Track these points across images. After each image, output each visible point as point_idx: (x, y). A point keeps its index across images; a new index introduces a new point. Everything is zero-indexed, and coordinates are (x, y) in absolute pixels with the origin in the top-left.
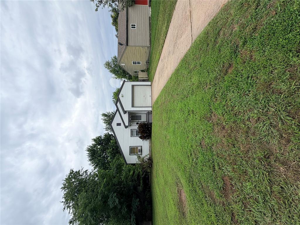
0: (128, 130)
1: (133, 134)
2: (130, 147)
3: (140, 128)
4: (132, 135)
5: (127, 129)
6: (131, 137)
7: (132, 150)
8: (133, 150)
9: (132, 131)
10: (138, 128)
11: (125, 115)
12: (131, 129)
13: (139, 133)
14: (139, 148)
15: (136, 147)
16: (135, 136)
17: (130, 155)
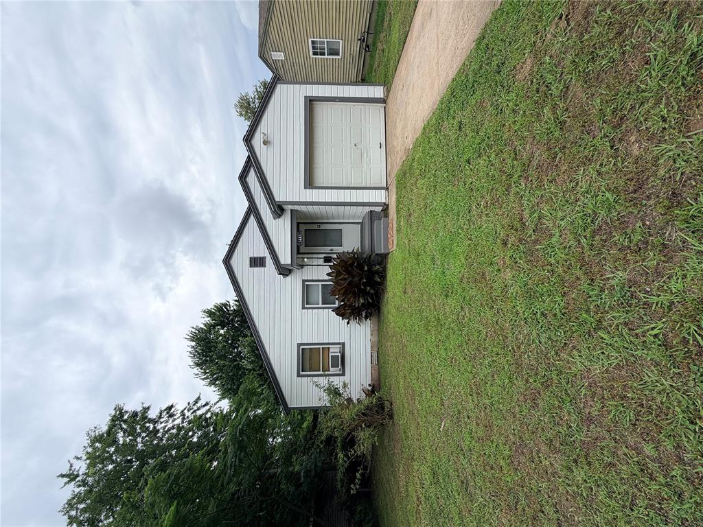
0: (293, 284)
1: (311, 299)
2: (299, 345)
3: (338, 274)
4: (307, 302)
5: (289, 278)
6: (304, 308)
7: (307, 357)
8: (310, 356)
9: (307, 288)
10: (329, 275)
11: (280, 221)
12: (304, 281)
13: (333, 293)
14: (334, 350)
15: (321, 347)
16: (320, 305)
17: (298, 376)
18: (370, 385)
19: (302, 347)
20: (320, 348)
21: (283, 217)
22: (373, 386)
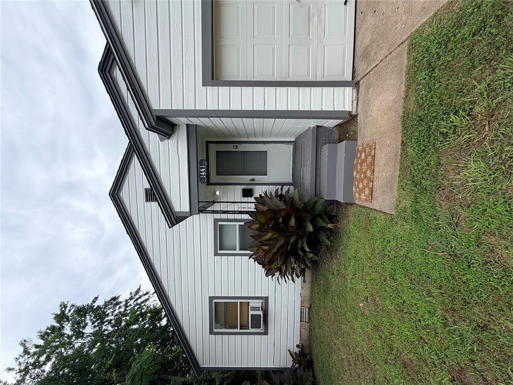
0: (202, 225)
4: (221, 246)
6: (216, 254)
7: (222, 313)
8: (225, 312)
9: (220, 231)
11: (171, 143)
12: (216, 221)
15: (239, 301)
16: (238, 251)
17: (210, 334)
18: (298, 346)
19: (215, 301)
20: (237, 302)
21: (174, 137)
22: (302, 348)
